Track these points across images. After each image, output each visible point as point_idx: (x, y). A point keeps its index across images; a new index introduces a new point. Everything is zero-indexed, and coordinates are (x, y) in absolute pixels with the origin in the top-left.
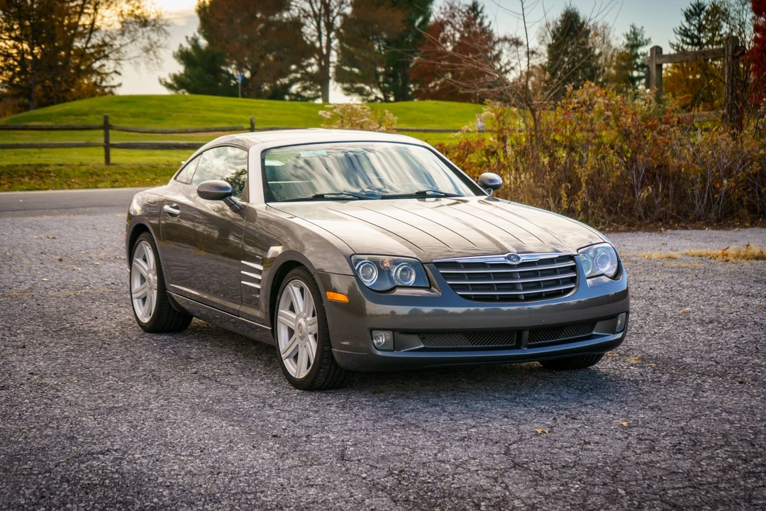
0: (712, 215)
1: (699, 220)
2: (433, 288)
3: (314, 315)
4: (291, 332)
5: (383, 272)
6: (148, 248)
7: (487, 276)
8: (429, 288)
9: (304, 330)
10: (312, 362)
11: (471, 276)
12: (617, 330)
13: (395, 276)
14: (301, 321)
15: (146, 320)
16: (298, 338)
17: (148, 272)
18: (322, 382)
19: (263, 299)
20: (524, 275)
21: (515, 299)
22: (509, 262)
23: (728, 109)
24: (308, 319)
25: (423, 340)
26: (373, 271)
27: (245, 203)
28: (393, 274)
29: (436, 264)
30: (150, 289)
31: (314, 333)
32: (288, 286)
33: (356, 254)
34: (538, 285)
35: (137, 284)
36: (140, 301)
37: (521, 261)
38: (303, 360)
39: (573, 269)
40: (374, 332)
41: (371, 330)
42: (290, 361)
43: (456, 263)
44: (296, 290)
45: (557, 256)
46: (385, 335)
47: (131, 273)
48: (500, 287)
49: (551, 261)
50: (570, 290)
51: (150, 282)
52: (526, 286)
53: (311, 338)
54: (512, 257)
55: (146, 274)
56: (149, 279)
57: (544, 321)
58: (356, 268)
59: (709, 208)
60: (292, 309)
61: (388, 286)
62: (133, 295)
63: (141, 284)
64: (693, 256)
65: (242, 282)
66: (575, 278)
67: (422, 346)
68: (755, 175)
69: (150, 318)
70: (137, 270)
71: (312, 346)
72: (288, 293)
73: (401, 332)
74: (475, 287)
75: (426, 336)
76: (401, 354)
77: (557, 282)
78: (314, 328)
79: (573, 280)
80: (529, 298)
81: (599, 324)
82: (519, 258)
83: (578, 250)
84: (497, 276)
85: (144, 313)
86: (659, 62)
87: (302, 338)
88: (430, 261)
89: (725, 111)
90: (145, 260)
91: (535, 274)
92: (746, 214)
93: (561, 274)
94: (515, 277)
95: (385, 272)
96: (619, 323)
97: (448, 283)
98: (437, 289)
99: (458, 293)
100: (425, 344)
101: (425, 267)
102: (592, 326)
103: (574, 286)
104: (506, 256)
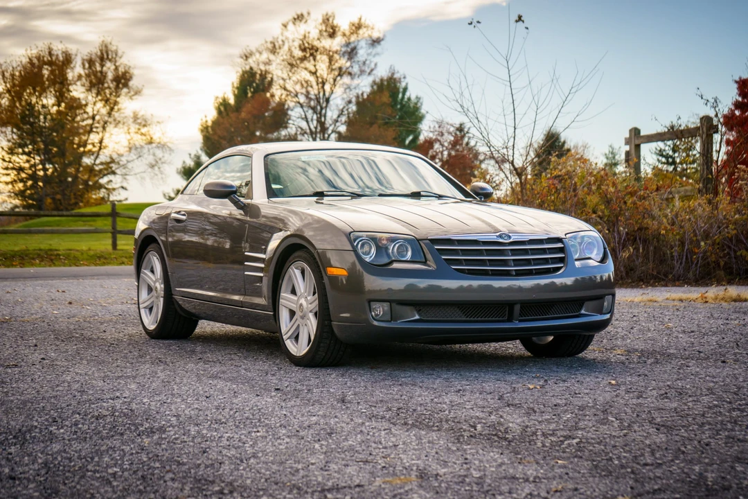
0: (691, 275)
1: (678, 280)
2: (428, 262)
3: (314, 294)
4: (292, 313)
5: (381, 249)
6: (155, 258)
7: (480, 252)
8: (425, 263)
9: (305, 309)
10: (312, 338)
11: (464, 252)
12: (604, 310)
13: (392, 252)
14: (303, 301)
15: (152, 327)
16: (299, 318)
17: (155, 282)
18: (322, 357)
19: (265, 286)
20: (514, 252)
21: (506, 274)
22: (501, 240)
23: (703, 184)
24: (309, 298)
25: (419, 312)
26: (371, 248)
27: (249, 201)
28: (391, 251)
29: (431, 240)
30: (157, 297)
31: (314, 311)
32: (290, 269)
33: (354, 231)
34: (528, 262)
35: (144, 294)
36: (147, 310)
37: (511, 240)
38: (304, 339)
39: (561, 250)
40: (372, 303)
41: (370, 301)
42: (291, 341)
43: (450, 239)
44: (298, 273)
45: (546, 237)
46: (383, 306)
47: (138, 286)
48: (492, 262)
49: (540, 241)
50: (559, 269)
51: (156, 291)
52: (517, 262)
53: (311, 316)
54: (503, 236)
55: (153, 284)
56: (156, 288)
57: (534, 296)
58: (355, 244)
59: (687, 269)
60: (294, 292)
61: (386, 260)
62: (141, 306)
63: (148, 294)
64: (674, 300)
65: (246, 273)
66: (564, 258)
67: (417, 317)
68: (731, 240)
69: (156, 325)
70: (145, 281)
71: (312, 324)
72: (290, 277)
73: (399, 302)
74: (468, 262)
75: (421, 308)
76: (398, 325)
77: (546, 261)
78: (315, 305)
79: (561, 260)
80: (520, 274)
81: (587, 304)
82: (510, 237)
83: (566, 235)
84: (489, 252)
85: (151, 322)
86: (637, 142)
87: (302, 317)
88: (426, 238)
89: (701, 185)
90: (152, 271)
91: (526, 252)
92: (723, 276)
93: (550, 253)
94: (507, 254)
95: (383, 249)
96: (605, 304)
97: (442, 257)
98: (431, 262)
99: (452, 267)
100: (421, 316)
101: (421, 243)
102: (580, 305)
103: (562, 265)
104: (498, 234)
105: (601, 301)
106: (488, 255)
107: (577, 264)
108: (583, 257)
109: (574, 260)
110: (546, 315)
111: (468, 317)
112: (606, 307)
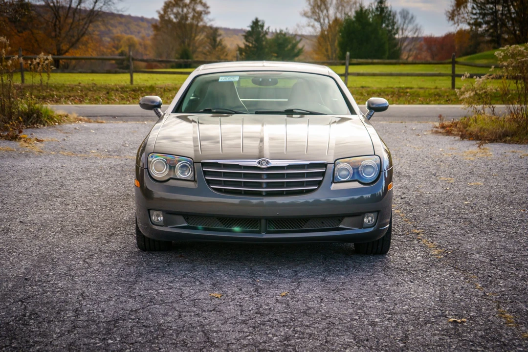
7: (239, 175)
11: (226, 175)
12: (365, 225)
20: (269, 176)
21: (259, 194)
22: (259, 166)
25: (187, 220)
29: (203, 163)
33: (153, 153)
37: (269, 166)
39: (323, 174)
43: (217, 163)
45: (310, 163)
48: (246, 184)
49: (302, 166)
50: (312, 190)
52: (269, 185)
54: (263, 162)
57: (279, 214)
58: (151, 163)
66: (319, 181)
67: (186, 225)
74: (226, 183)
75: (189, 217)
76: (169, 229)
77: (301, 184)
80: (270, 194)
81: (346, 220)
82: (268, 163)
83: (336, 160)
84: (246, 176)
88: (199, 161)
91: (282, 176)
93: (307, 177)
94: (263, 177)
95: (172, 167)
96: (366, 220)
97: (206, 178)
98: (196, 181)
99: (211, 186)
100: (188, 223)
101: (195, 165)
102: (339, 220)
103: (316, 187)
104: (258, 160)
105: (360, 217)
106: (244, 178)
107: (334, 186)
108: (349, 180)
109: (332, 183)
110: (299, 228)
111: (225, 226)
112: (369, 221)
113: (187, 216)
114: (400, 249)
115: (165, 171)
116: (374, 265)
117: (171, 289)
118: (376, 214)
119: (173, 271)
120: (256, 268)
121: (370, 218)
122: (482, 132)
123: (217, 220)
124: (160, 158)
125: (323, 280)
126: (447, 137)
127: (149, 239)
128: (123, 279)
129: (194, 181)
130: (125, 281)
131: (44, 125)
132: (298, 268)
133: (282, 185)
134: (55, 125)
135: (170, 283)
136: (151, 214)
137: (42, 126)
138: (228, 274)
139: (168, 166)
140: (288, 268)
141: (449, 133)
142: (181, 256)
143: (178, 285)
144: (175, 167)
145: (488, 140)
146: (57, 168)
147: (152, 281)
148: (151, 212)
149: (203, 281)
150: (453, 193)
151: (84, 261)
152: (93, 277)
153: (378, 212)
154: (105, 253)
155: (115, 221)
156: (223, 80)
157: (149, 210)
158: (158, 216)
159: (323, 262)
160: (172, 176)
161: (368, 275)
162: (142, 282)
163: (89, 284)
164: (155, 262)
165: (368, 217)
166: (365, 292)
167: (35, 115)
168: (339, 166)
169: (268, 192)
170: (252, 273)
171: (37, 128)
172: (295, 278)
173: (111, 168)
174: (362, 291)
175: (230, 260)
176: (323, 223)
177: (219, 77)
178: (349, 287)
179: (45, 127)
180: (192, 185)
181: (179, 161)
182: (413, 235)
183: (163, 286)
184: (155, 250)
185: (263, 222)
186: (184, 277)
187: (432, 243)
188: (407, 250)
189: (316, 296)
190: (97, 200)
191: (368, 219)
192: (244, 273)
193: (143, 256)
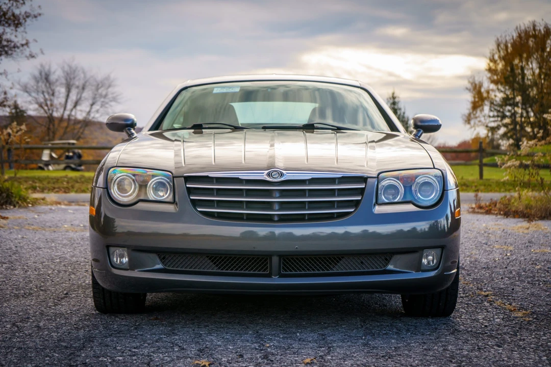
7: (239, 192)
11: (220, 192)
20: (283, 193)
21: (268, 219)
22: (268, 179)
25: (163, 260)
29: (186, 177)
33: (114, 166)
39: (361, 191)
43: (207, 177)
45: (342, 176)
48: (250, 205)
49: (332, 181)
52: (283, 206)
54: (274, 173)
57: (297, 248)
66: (358, 202)
67: (161, 266)
74: (220, 204)
75: (166, 256)
76: (136, 274)
77: (331, 204)
79: (356, 204)
80: (284, 219)
82: (282, 175)
83: (380, 173)
84: (249, 193)
88: (181, 175)
91: (302, 193)
93: (339, 196)
94: (274, 195)
95: (143, 186)
96: (425, 261)
97: (191, 198)
98: (177, 204)
99: (199, 209)
100: (165, 265)
101: (175, 180)
102: (386, 259)
103: (353, 210)
104: (266, 172)
105: (416, 255)
106: (247, 196)
107: (378, 209)
108: (400, 201)
109: (374, 205)
110: (328, 270)
111: (219, 268)
112: (429, 263)
113: (164, 254)
114: (467, 311)
115: (134, 192)
116: (436, 329)
117: (134, 355)
118: (439, 251)
119: (142, 335)
120: (265, 331)
121: (430, 258)
122: (528, 210)
123: (207, 259)
124: (125, 174)
125: (365, 345)
126: (487, 216)
127: (110, 292)
128: (64, 344)
129: (174, 202)
130: (66, 347)
131: (15, 206)
132: (326, 332)
133: (302, 205)
134: (28, 206)
135: (135, 348)
136: (111, 252)
137: (12, 207)
138: (223, 338)
139: (137, 185)
140: (312, 331)
141: (488, 212)
142: (156, 319)
143: (146, 351)
144: (146, 186)
145: (538, 217)
146: (16, 239)
147: (107, 346)
148: (112, 249)
149: (185, 347)
150: (516, 259)
151: (14, 324)
152: (20, 342)
153: (442, 247)
154: (48, 315)
155: (73, 284)
156: (218, 92)
157: (108, 247)
158: (122, 256)
159: (361, 325)
160: (142, 198)
161: (431, 339)
162: (92, 347)
163: (11, 351)
164: (118, 325)
165: (427, 256)
166: (432, 358)
167: (4, 195)
168: (385, 183)
169: (282, 217)
170: (259, 336)
171: (7, 209)
172: (322, 342)
173: (83, 239)
174: (428, 358)
175: (227, 323)
176: (362, 263)
177: (214, 88)
178: (406, 352)
179: (15, 209)
180: (171, 208)
181: (153, 176)
182: (481, 297)
183: (123, 352)
184: (120, 313)
185: (275, 260)
186: (157, 341)
187: (510, 304)
188: (478, 313)
189: (358, 363)
190: (55, 266)
191: (429, 259)
192: (247, 337)
193: (101, 319)
